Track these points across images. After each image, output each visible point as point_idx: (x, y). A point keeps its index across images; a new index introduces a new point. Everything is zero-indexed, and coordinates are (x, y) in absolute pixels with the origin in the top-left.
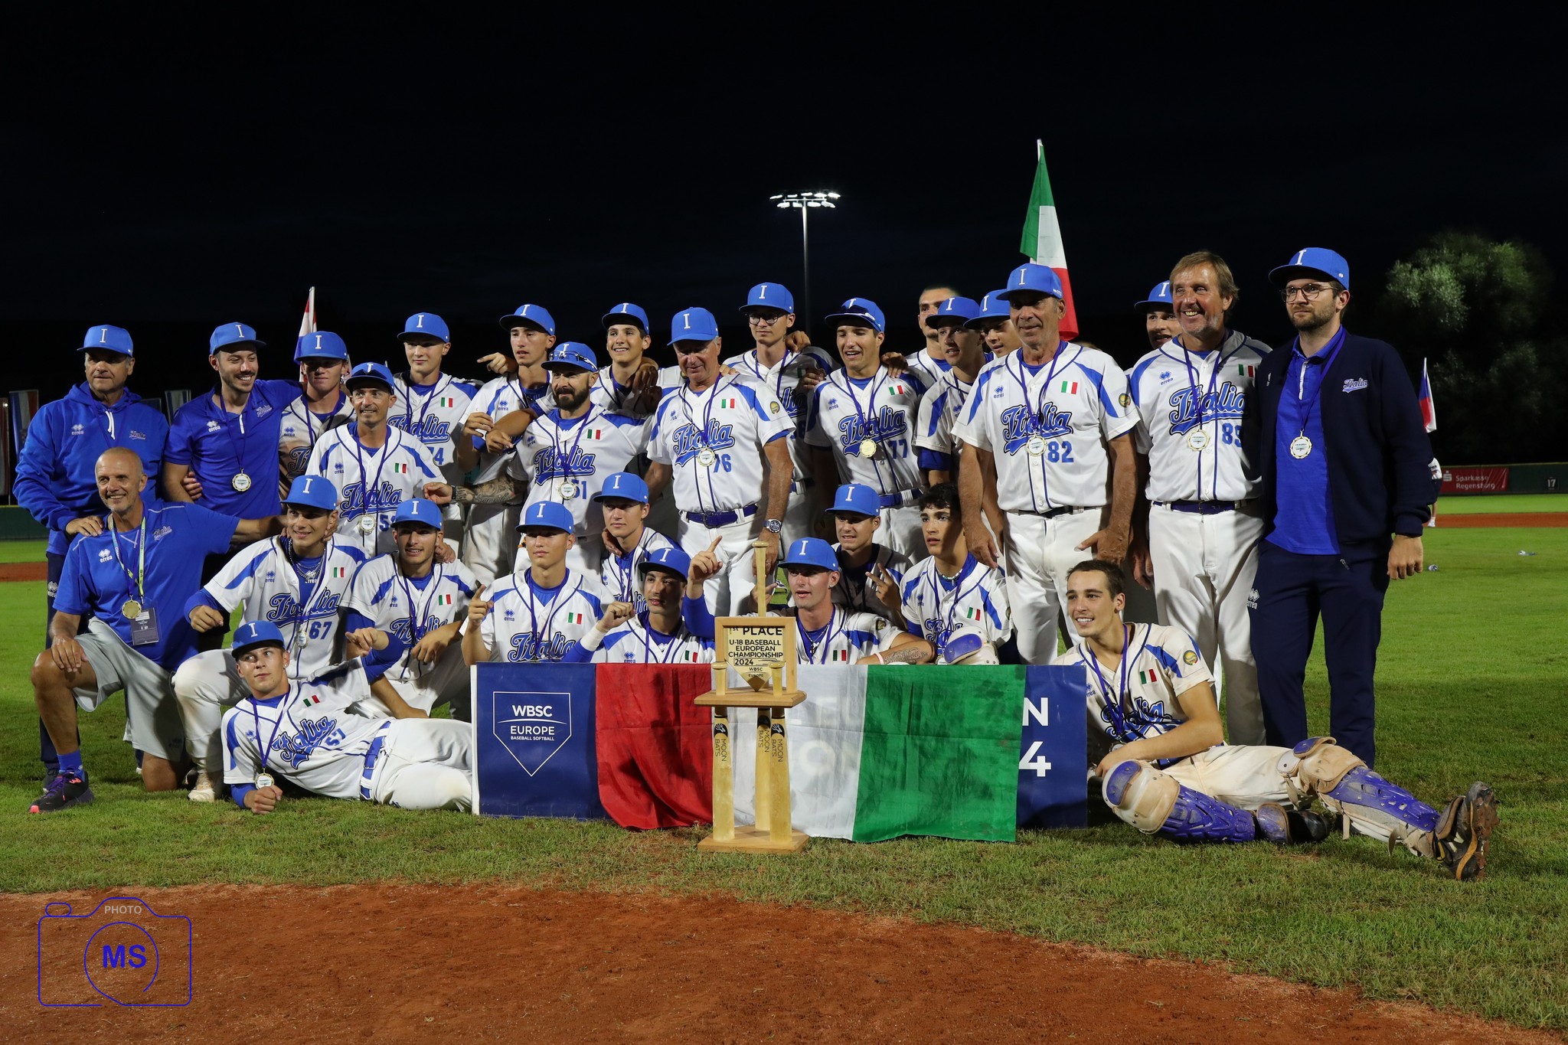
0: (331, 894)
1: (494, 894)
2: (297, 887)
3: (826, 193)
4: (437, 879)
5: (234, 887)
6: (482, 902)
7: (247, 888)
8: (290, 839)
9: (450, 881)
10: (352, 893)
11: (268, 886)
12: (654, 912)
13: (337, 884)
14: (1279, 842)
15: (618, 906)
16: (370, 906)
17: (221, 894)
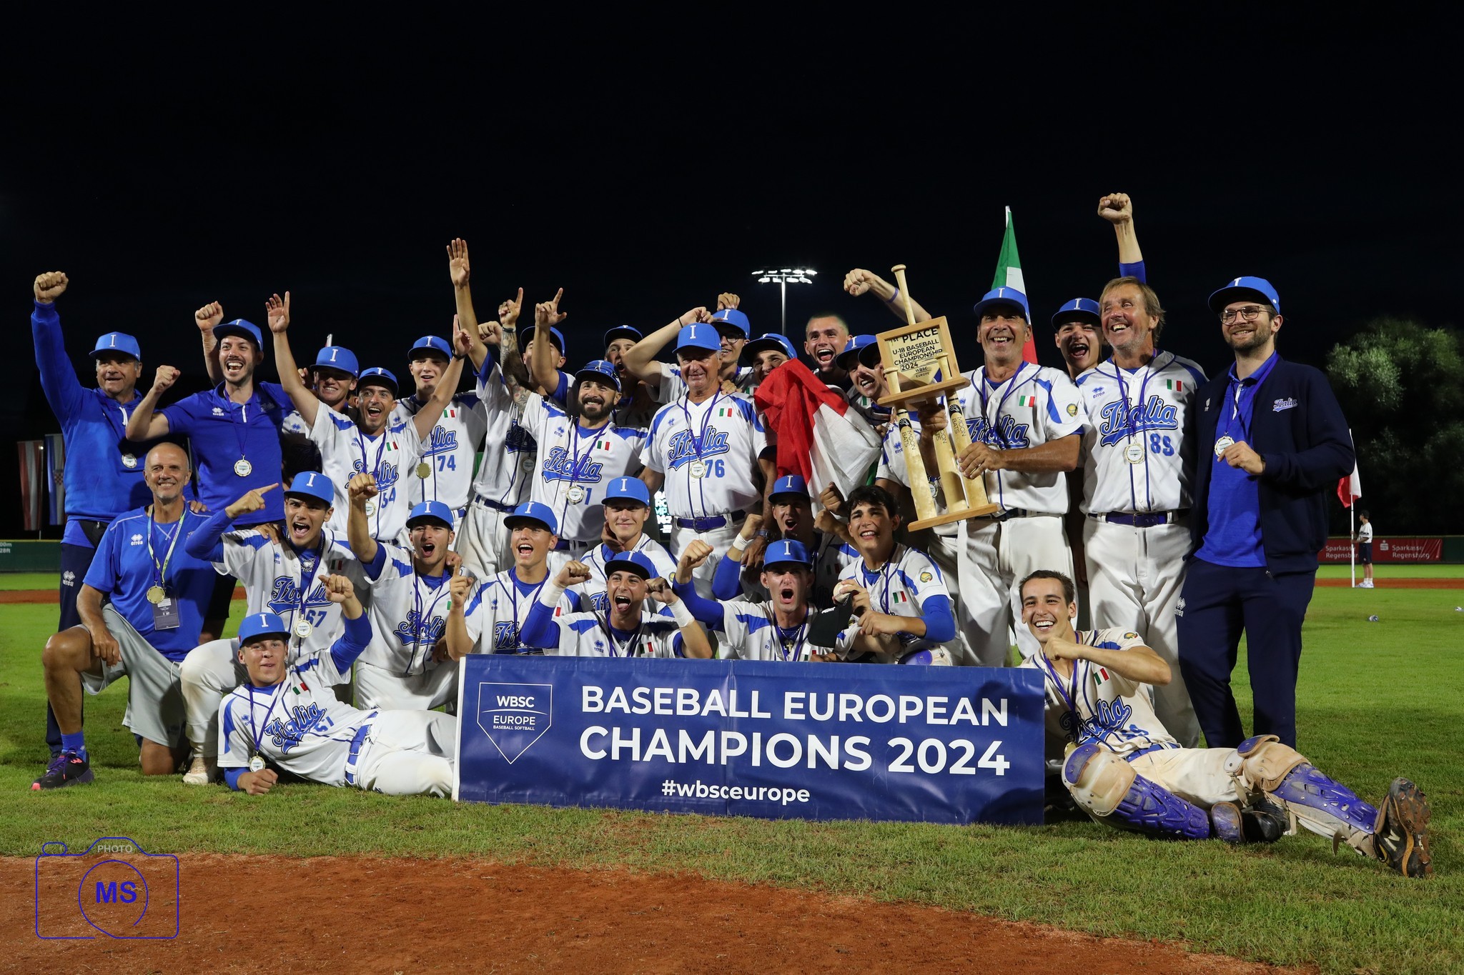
0: (311, 864)
1: (468, 868)
2: (280, 858)
3: (804, 270)
4: (414, 853)
5: (219, 856)
6: (456, 874)
7: (231, 857)
8: (276, 817)
9: (426, 856)
10: (333, 863)
11: (252, 856)
12: (621, 887)
13: (318, 856)
14: (1232, 841)
15: (588, 881)
16: (347, 876)
17: (206, 862)
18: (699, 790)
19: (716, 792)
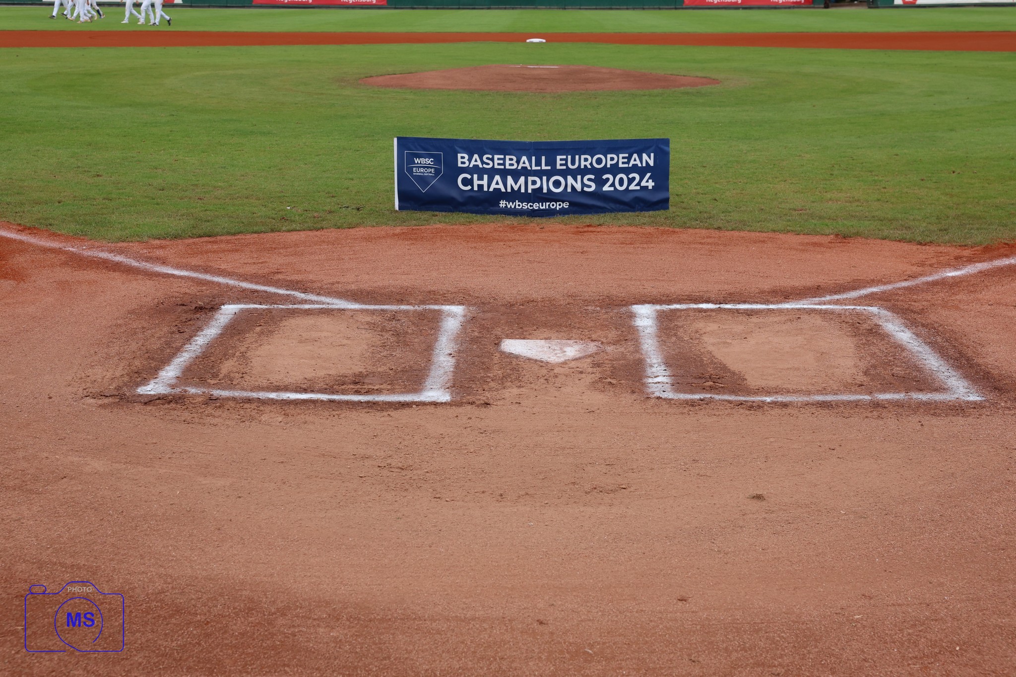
18: (518, 205)
19: (525, 206)
